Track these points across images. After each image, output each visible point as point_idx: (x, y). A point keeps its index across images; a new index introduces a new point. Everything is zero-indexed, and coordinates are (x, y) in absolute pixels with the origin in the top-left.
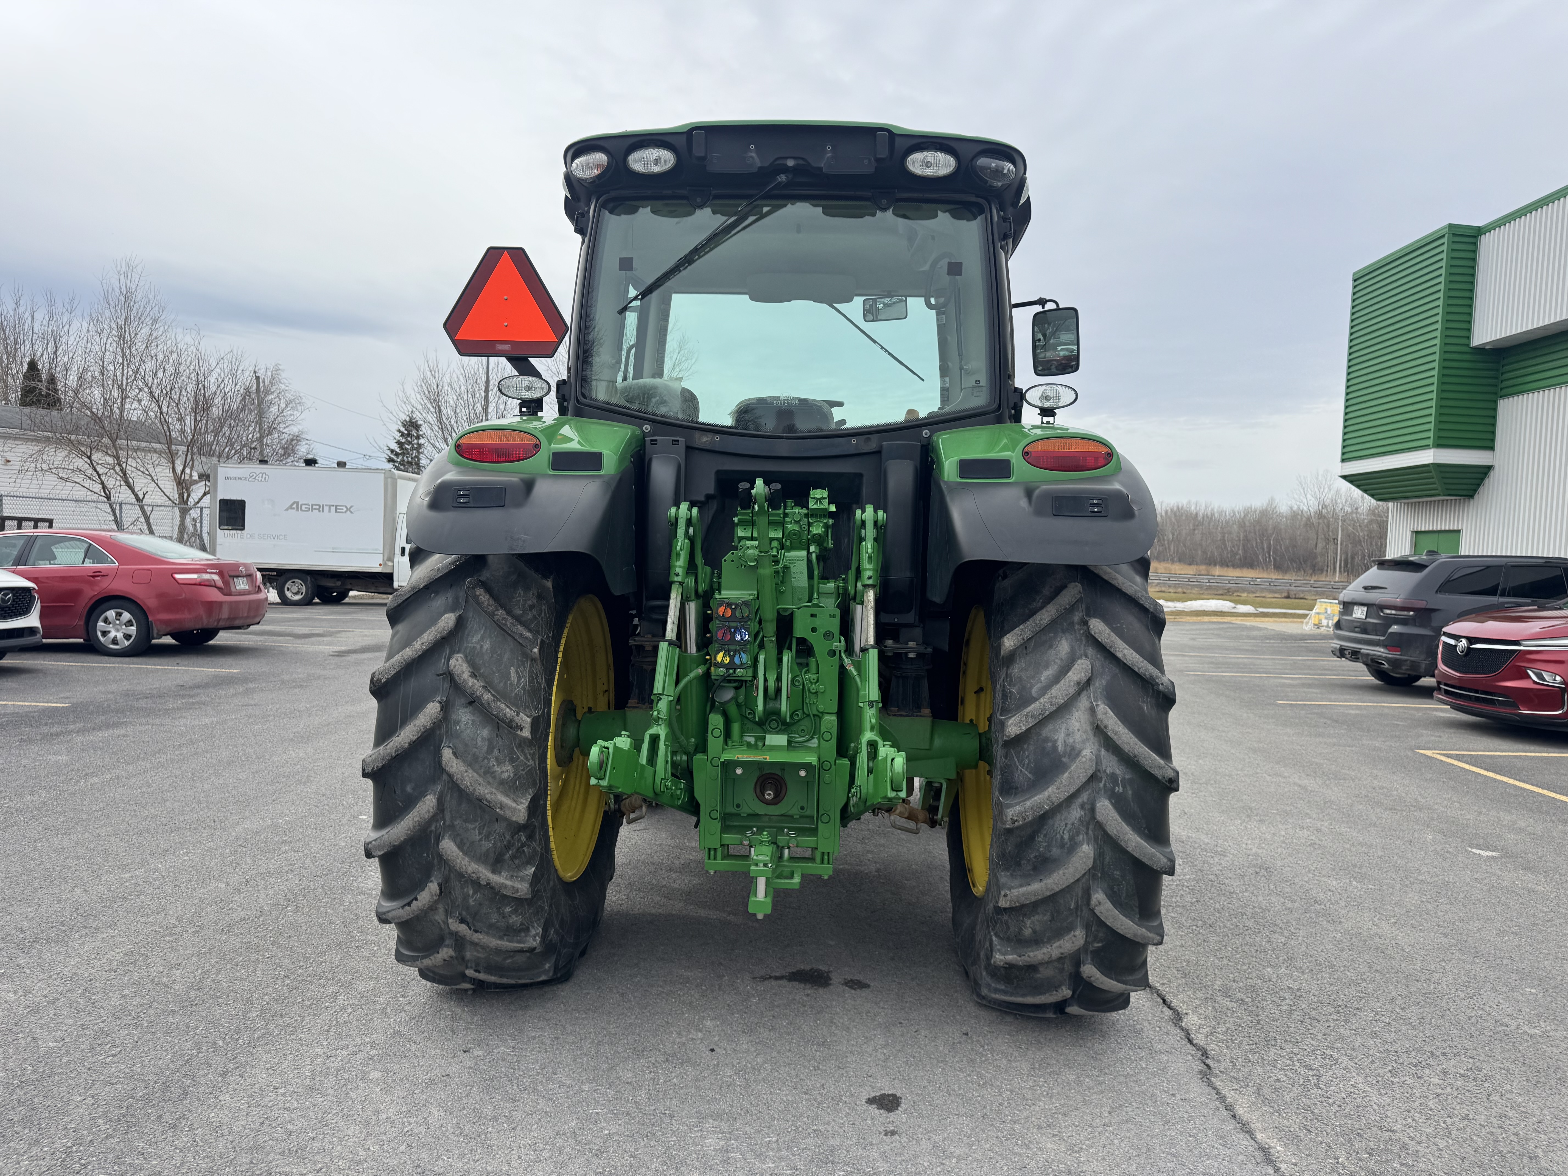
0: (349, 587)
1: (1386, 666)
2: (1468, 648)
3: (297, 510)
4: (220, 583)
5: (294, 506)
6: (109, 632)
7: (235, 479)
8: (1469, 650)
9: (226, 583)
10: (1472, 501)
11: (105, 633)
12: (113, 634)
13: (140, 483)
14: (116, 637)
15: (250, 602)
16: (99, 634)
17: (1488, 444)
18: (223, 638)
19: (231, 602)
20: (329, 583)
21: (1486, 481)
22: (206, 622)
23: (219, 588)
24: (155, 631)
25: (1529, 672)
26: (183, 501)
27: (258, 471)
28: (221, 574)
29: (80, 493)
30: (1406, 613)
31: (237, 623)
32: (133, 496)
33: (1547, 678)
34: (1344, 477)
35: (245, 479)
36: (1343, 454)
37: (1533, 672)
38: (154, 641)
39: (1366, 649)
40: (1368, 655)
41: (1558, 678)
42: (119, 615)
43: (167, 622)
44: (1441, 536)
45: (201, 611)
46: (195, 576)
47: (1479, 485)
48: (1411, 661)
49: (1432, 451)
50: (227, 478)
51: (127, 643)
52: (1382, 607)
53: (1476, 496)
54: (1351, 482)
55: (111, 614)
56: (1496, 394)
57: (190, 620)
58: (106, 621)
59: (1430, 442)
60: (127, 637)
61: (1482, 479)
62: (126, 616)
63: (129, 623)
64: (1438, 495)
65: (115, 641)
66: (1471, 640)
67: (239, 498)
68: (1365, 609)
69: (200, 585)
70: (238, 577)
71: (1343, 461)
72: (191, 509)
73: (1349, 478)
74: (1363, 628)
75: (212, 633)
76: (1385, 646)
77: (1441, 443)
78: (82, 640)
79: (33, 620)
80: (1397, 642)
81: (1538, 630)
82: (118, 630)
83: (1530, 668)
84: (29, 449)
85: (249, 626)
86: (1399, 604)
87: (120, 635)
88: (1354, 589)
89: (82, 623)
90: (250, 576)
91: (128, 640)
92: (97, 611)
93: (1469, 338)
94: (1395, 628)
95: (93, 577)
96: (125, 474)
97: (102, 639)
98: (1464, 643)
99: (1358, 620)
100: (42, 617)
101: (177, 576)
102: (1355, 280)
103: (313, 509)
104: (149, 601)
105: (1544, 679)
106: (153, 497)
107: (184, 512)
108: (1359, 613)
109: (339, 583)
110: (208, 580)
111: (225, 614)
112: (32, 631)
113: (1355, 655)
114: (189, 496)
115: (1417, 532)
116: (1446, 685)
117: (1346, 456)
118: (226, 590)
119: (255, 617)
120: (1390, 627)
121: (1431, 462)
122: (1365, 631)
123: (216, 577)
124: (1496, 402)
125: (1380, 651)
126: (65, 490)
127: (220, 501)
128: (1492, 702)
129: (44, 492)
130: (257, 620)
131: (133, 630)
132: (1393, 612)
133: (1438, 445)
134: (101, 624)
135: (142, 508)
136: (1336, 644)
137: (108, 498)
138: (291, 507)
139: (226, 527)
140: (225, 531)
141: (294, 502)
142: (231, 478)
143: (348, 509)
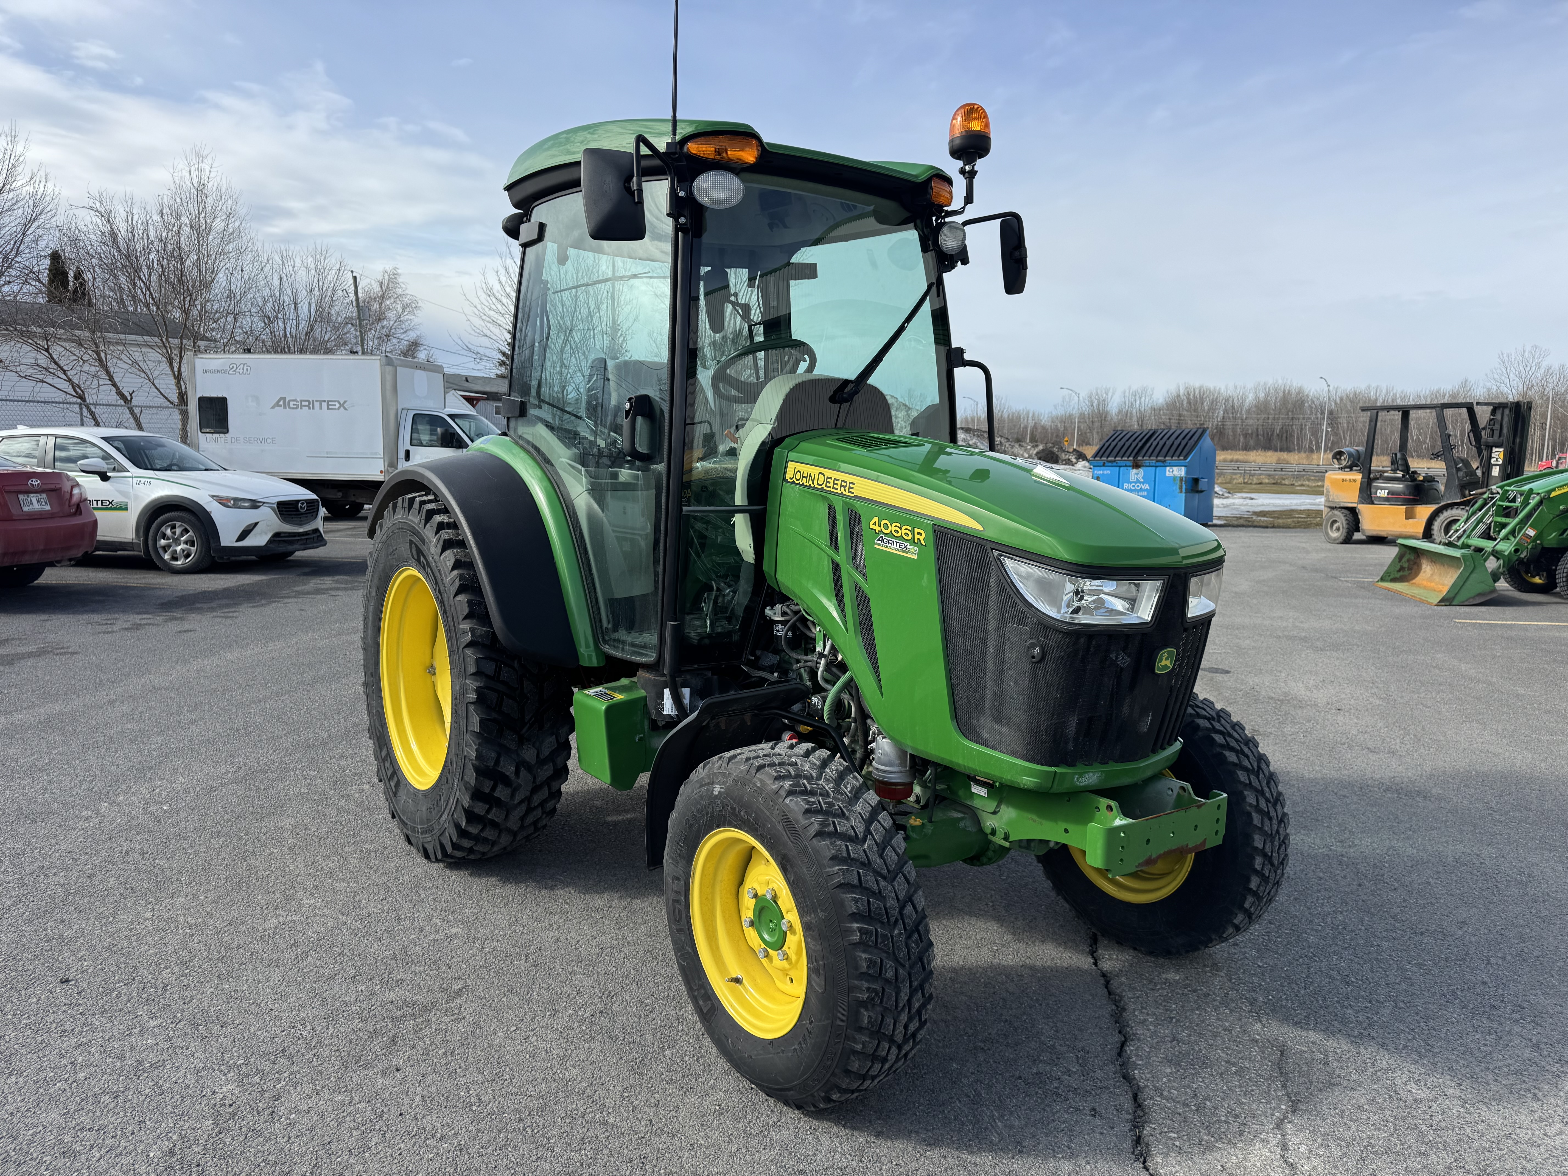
3: (285, 407)
5: (281, 403)
7: (213, 372)
27: (238, 361)
32: (117, 396)
50: (206, 371)
67: (220, 395)
96: (108, 372)
103: (302, 406)
127: (200, 399)
137: (82, 398)
138: (277, 405)
139: (208, 430)
140: (208, 435)
141: (281, 399)
142: (209, 371)
143: (342, 405)
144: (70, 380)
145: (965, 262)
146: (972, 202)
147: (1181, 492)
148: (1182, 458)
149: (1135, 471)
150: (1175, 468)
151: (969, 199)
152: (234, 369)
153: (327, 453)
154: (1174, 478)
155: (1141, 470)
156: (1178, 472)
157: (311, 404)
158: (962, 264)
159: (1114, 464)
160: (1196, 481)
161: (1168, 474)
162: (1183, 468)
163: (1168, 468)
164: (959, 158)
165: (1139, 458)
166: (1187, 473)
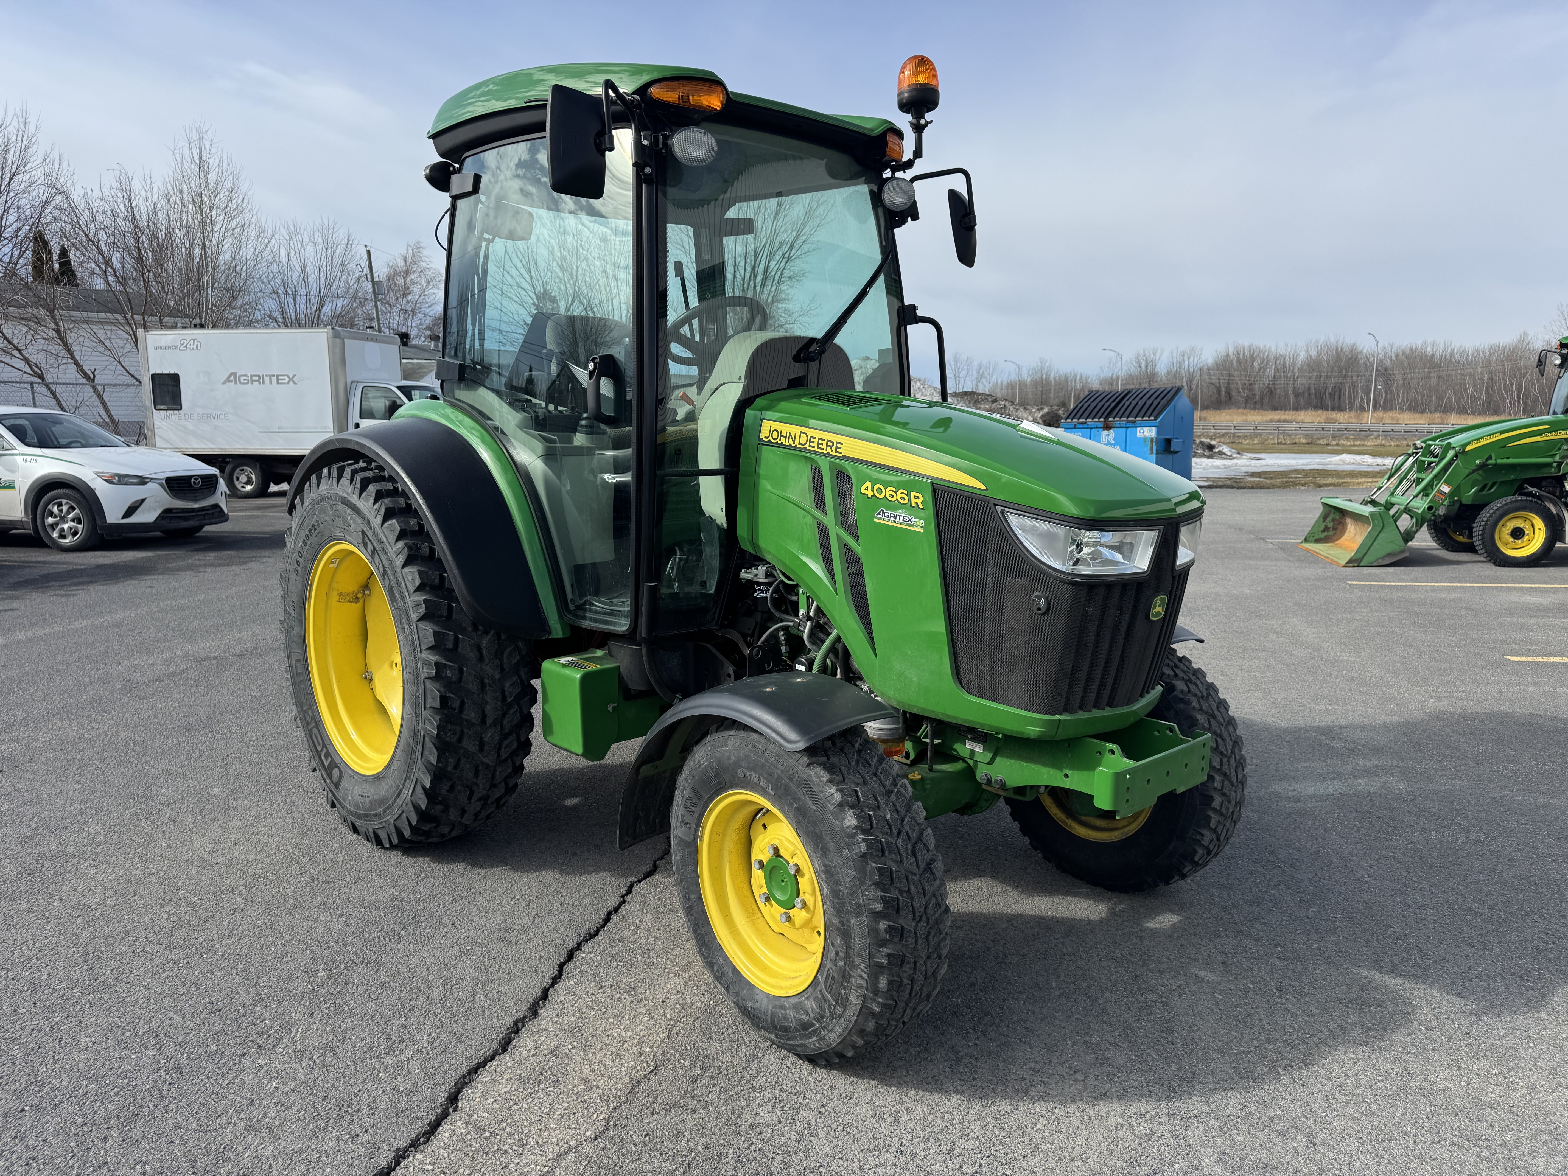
3: (236, 383)
5: (232, 378)
7: (165, 348)
27: (189, 337)
35: (176, 347)
50: (157, 348)
67: (172, 372)
103: (252, 381)
127: (153, 376)
138: (228, 380)
139: (162, 407)
140: (162, 412)
141: (232, 374)
142: (161, 348)
143: (291, 379)
144: (27, 361)
145: (915, 217)
146: (921, 157)
147: (1152, 453)
148: (1152, 418)
149: (1106, 432)
150: (1146, 429)
151: (918, 153)
152: (184, 344)
153: (279, 428)
154: (1145, 439)
155: (1112, 431)
156: (1149, 432)
157: (261, 379)
158: (912, 220)
159: (1085, 426)
160: (1168, 442)
161: (1139, 435)
162: (1154, 428)
163: (1139, 429)
164: (907, 112)
165: (1111, 419)
166: (1158, 433)
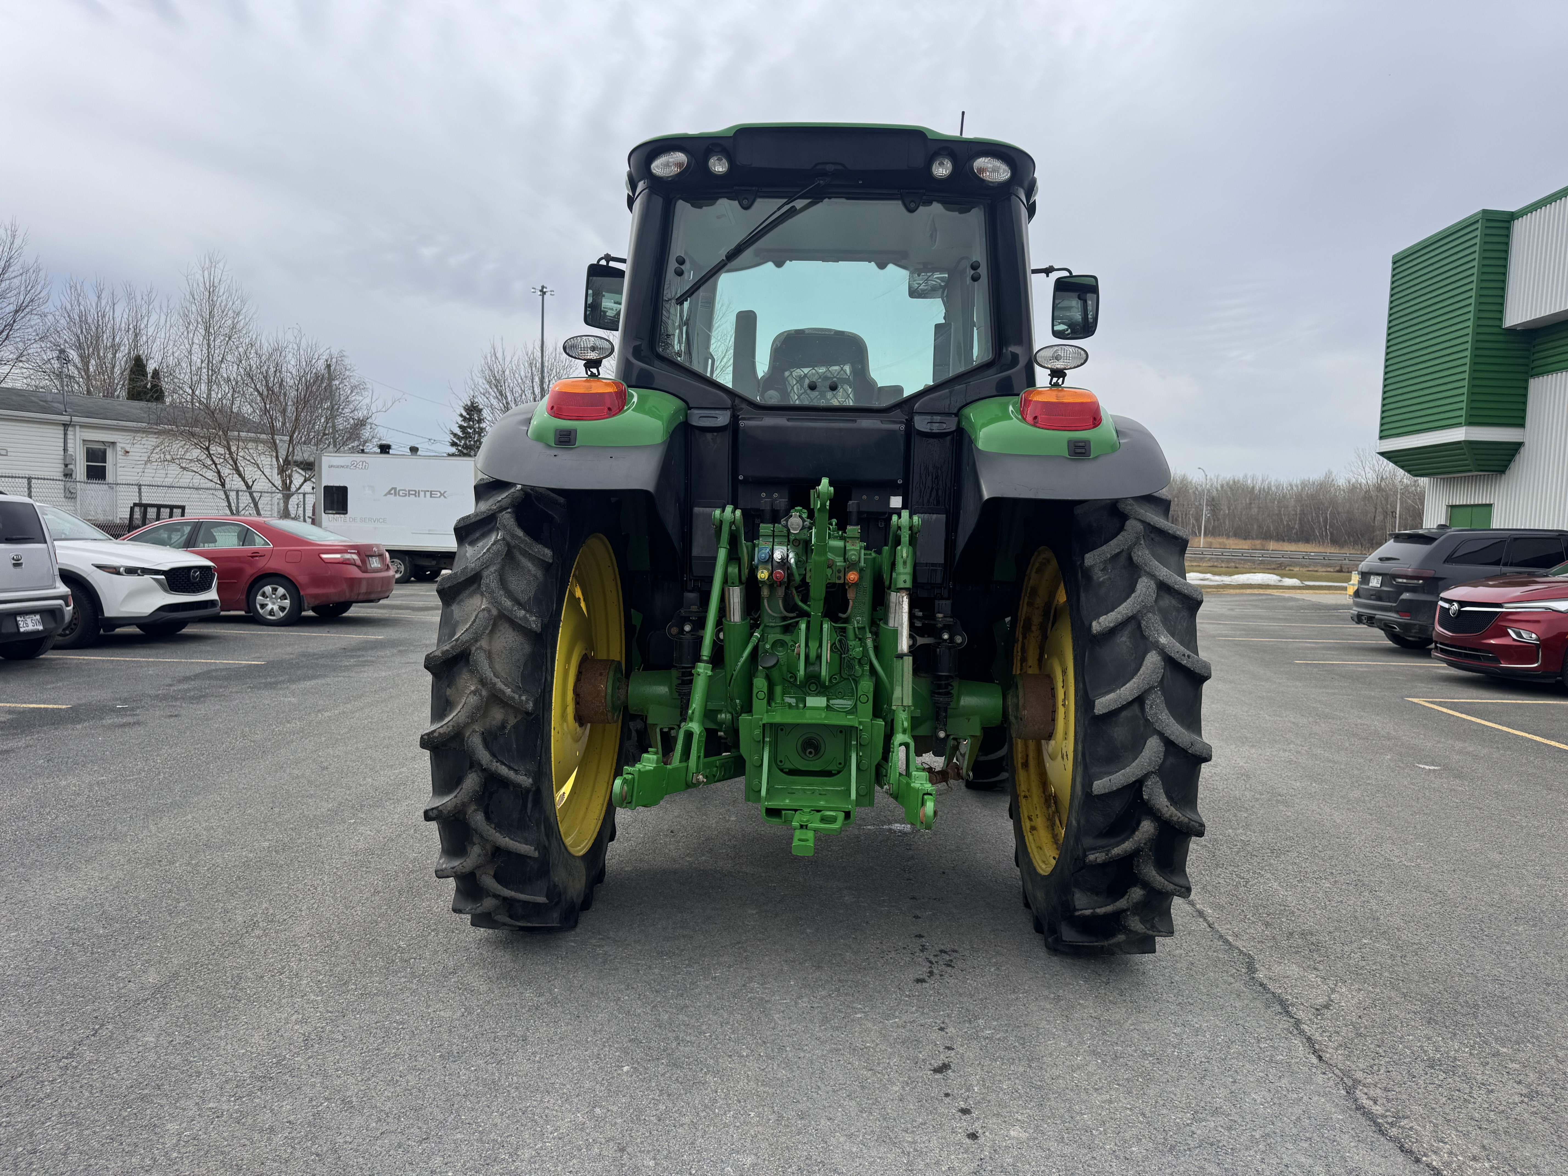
0: (444, 566)
1: (1398, 629)
2: (1459, 610)
3: (395, 495)
4: (359, 562)
5: (393, 492)
6: (267, 605)
7: (338, 467)
8: (1460, 613)
9: (363, 561)
10: (1503, 476)
11: (263, 606)
12: (270, 607)
13: (250, 472)
14: (272, 609)
15: (383, 578)
16: (258, 607)
17: (1520, 421)
18: (354, 611)
19: (368, 579)
20: (425, 562)
21: (1517, 457)
22: (347, 596)
23: (358, 567)
24: (306, 604)
25: (1510, 631)
26: (286, 487)
27: (358, 459)
28: (358, 554)
29: (197, 481)
30: (1416, 581)
31: (373, 596)
32: (242, 483)
33: (1524, 636)
34: (1382, 454)
35: (347, 467)
36: (1381, 431)
37: (1514, 631)
38: (304, 613)
39: (1380, 615)
40: (1381, 620)
41: (1534, 636)
42: (275, 590)
43: (316, 596)
44: (1475, 509)
45: (345, 586)
46: (338, 556)
47: (1510, 461)
48: (1420, 625)
49: (1464, 428)
50: (330, 467)
51: (282, 614)
52: (1395, 576)
53: (1507, 472)
54: (1389, 459)
55: (268, 589)
56: (1527, 373)
57: (332, 593)
58: (264, 595)
59: (1462, 420)
60: (282, 609)
61: (1513, 455)
62: (281, 591)
63: (284, 597)
64: (1470, 471)
65: (271, 612)
66: (1462, 604)
67: (342, 485)
68: (1380, 578)
69: (342, 563)
70: (372, 556)
71: (1381, 438)
72: (293, 495)
73: (1386, 455)
74: (1378, 595)
75: (346, 605)
76: (1397, 612)
77: (1472, 421)
78: (243, 613)
79: (212, 595)
80: (1407, 608)
81: (1519, 594)
82: (274, 603)
83: (1510, 627)
84: (151, 441)
85: (379, 600)
86: (1410, 574)
87: (276, 608)
88: (1371, 560)
89: (244, 597)
90: (381, 556)
91: (283, 612)
92: (257, 586)
93: (1501, 319)
94: (1406, 596)
95: (252, 557)
96: (236, 464)
97: (260, 611)
98: (1456, 606)
99: (1374, 589)
100: (219, 591)
101: (324, 556)
102: (1394, 263)
103: (409, 494)
104: (301, 579)
105: (1522, 637)
106: (261, 485)
107: (287, 498)
108: (1375, 582)
109: (434, 563)
110: (349, 559)
111: (363, 589)
112: (212, 603)
113: (1371, 621)
114: (291, 482)
115: (1452, 507)
116: (1441, 644)
117: (1385, 433)
118: (363, 568)
119: (386, 591)
120: (1401, 594)
121: (1463, 439)
122: (1379, 599)
123: (355, 557)
124: (1527, 381)
125: (1393, 616)
126: (187, 478)
127: (325, 487)
128: (1478, 658)
129: (168, 481)
130: (387, 594)
131: (287, 603)
132: (1405, 581)
133: (1470, 423)
134: (259, 598)
135: (251, 494)
136: (1355, 610)
137: (223, 485)
138: (389, 493)
139: (331, 512)
140: (331, 516)
141: (392, 489)
142: (334, 467)
143: (442, 495)
152: (355, 465)
